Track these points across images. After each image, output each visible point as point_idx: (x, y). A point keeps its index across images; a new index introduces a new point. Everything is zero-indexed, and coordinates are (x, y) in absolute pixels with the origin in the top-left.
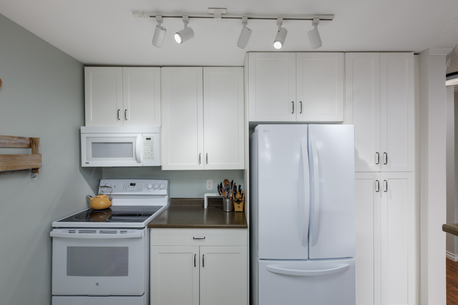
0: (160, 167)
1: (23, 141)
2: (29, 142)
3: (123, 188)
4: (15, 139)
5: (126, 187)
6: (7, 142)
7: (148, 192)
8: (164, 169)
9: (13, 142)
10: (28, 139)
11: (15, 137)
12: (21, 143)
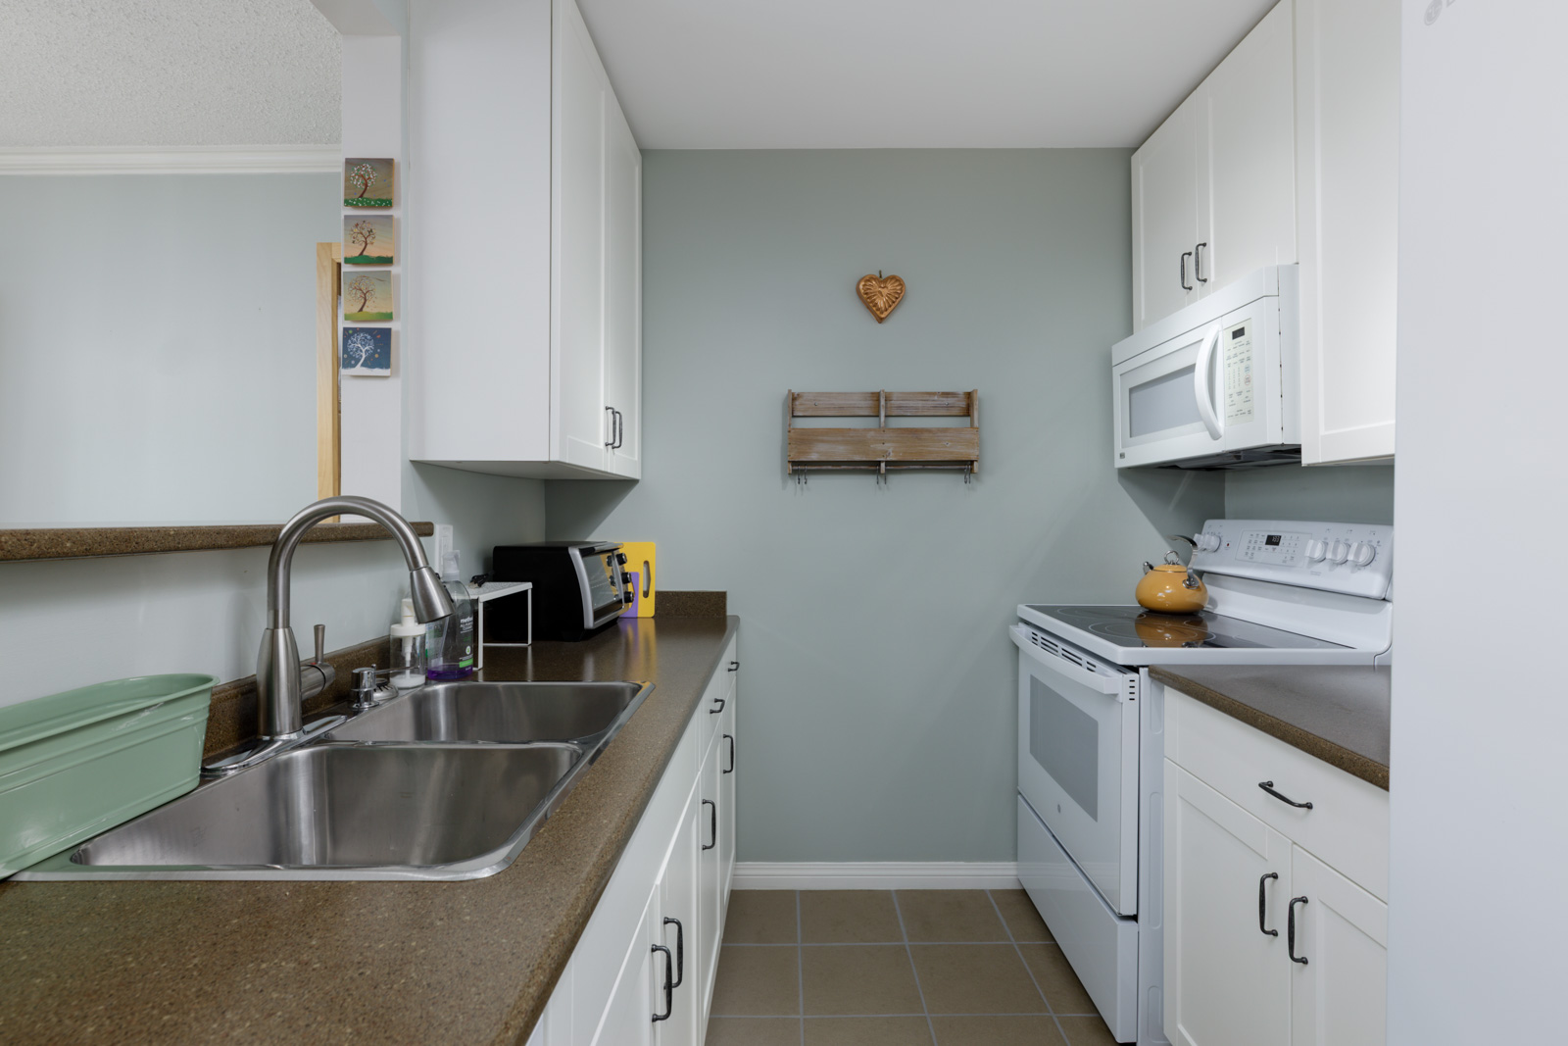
0: (1296, 450)
1: (950, 401)
2: (964, 403)
3: (1247, 553)
4: (936, 398)
5: (1254, 548)
6: (920, 404)
7: (1312, 573)
8: (1307, 459)
9: (931, 403)
10: (962, 396)
11: (934, 394)
12: (948, 407)
